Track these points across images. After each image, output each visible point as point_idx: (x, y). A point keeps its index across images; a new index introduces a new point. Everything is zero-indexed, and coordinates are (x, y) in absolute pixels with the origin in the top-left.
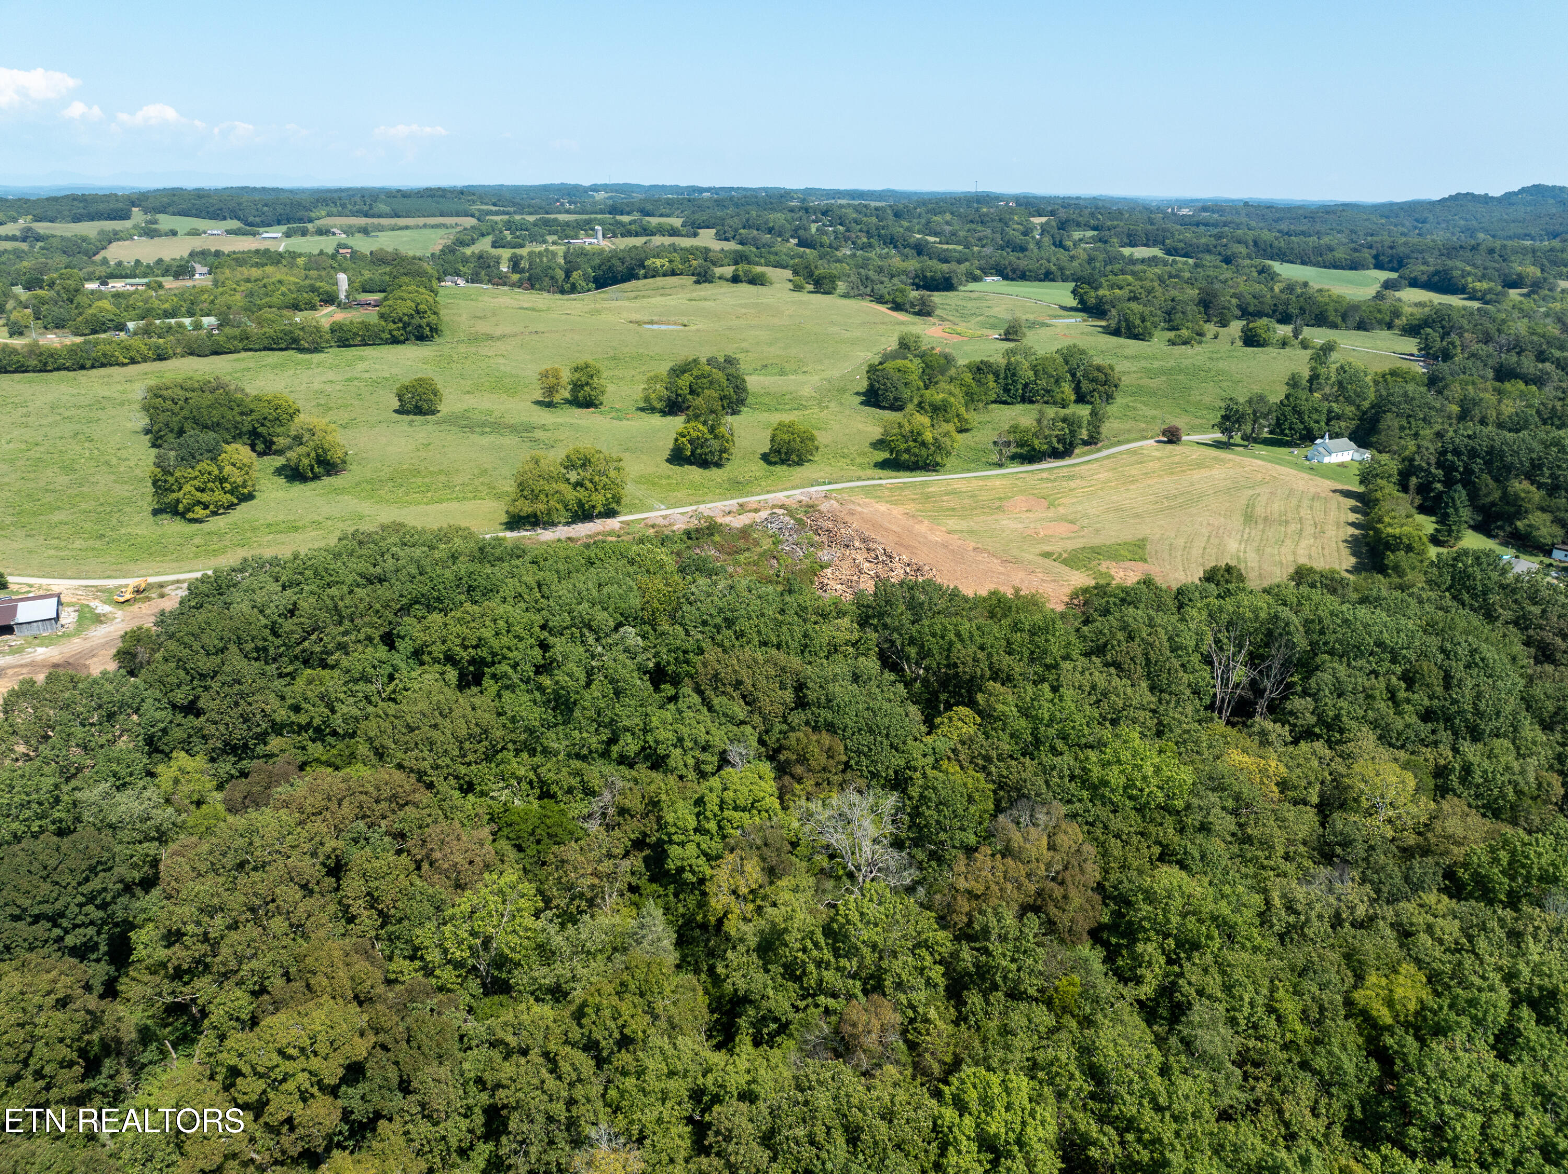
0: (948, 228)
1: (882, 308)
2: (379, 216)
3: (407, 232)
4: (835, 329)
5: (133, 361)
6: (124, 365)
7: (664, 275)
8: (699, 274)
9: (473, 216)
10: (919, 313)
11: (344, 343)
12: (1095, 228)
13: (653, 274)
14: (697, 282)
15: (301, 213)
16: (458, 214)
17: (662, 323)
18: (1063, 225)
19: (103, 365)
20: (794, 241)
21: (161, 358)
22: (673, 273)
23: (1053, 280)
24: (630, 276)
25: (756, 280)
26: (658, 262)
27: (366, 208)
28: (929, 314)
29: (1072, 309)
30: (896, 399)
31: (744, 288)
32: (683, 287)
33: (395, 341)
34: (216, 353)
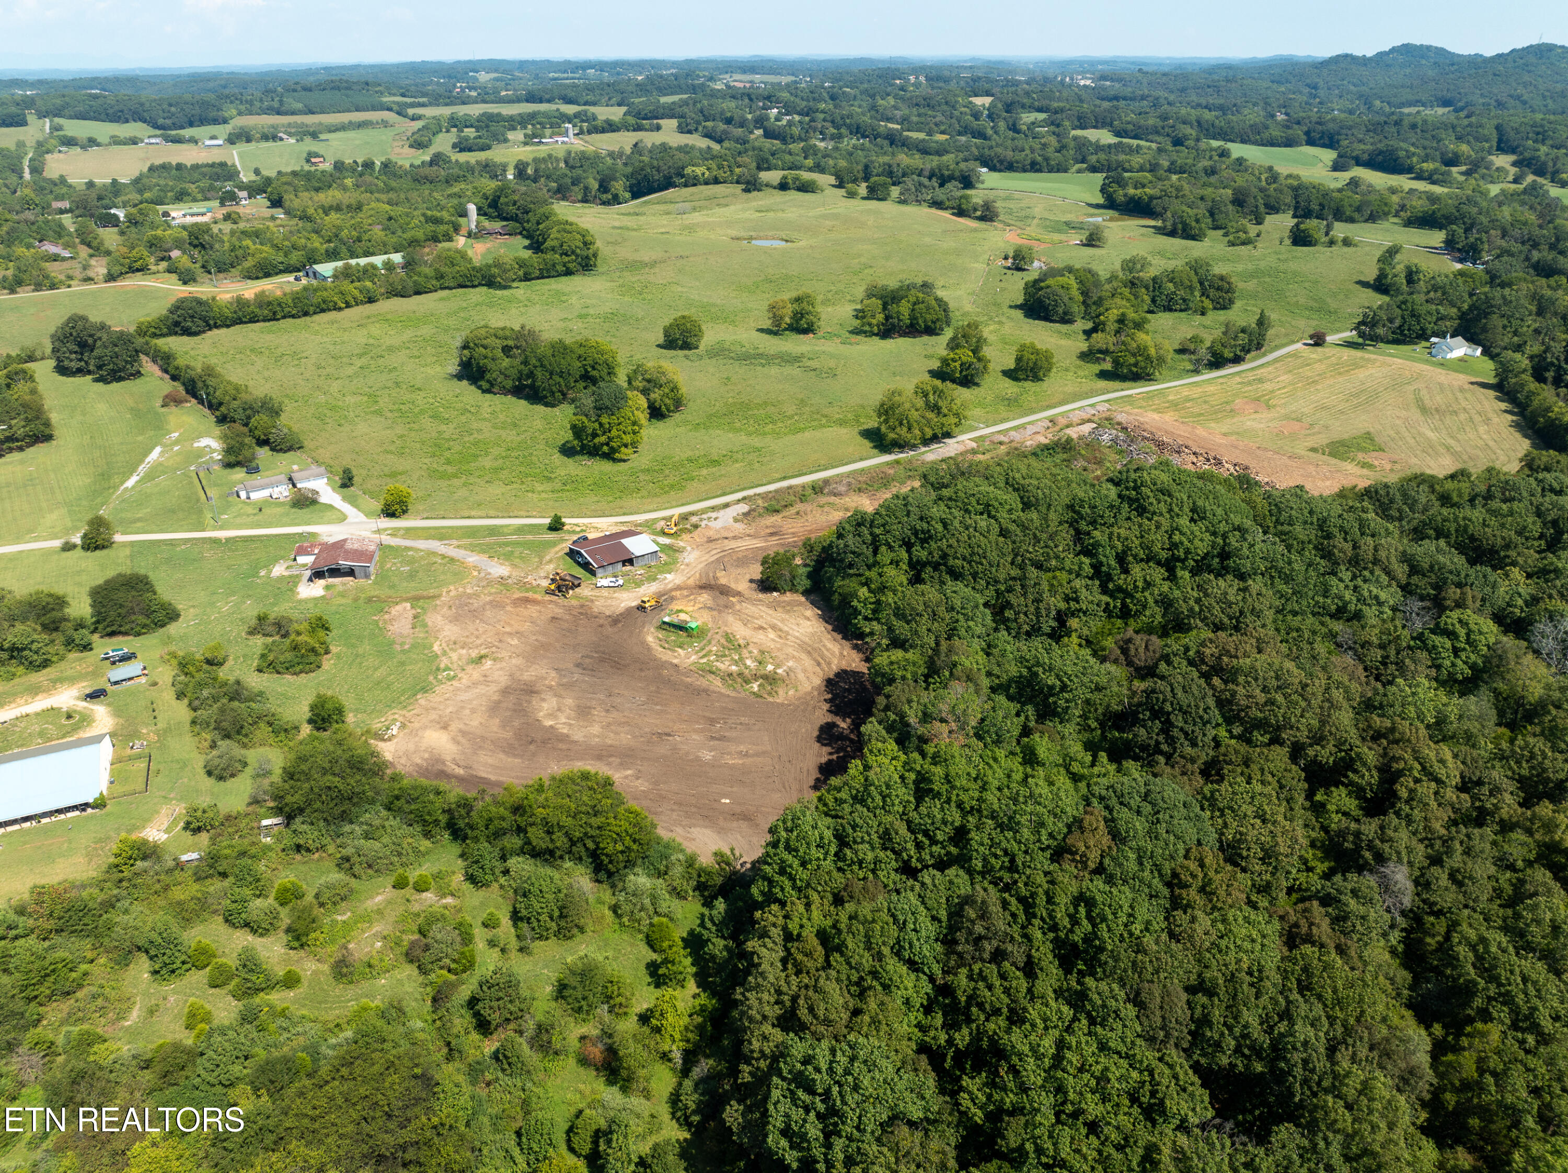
0: (898, 113)
1: (946, 214)
2: (293, 113)
3: (351, 134)
4: (927, 240)
5: (348, 306)
6: (340, 309)
7: (706, 183)
8: (748, 183)
9: (390, 109)
10: (982, 219)
11: (527, 278)
12: (1040, 110)
13: (694, 182)
14: (747, 190)
15: (213, 114)
16: (374, 108)
17: (760, 238)
18: (1009, 108)
19: (323, 311)
20: (759, 132)
21: (371, 300)
22: (716, 181)
23: (1039, 171)
24: (667, 184)
25: (805, 188)
26: (699, 171)
27: (276, 104)
28: (991, 220)
29: (1098, 206)
30: (1065, 313)
31: (793, 195)
32: (734, 195)
33: (568, 273)
34: (418, 293)
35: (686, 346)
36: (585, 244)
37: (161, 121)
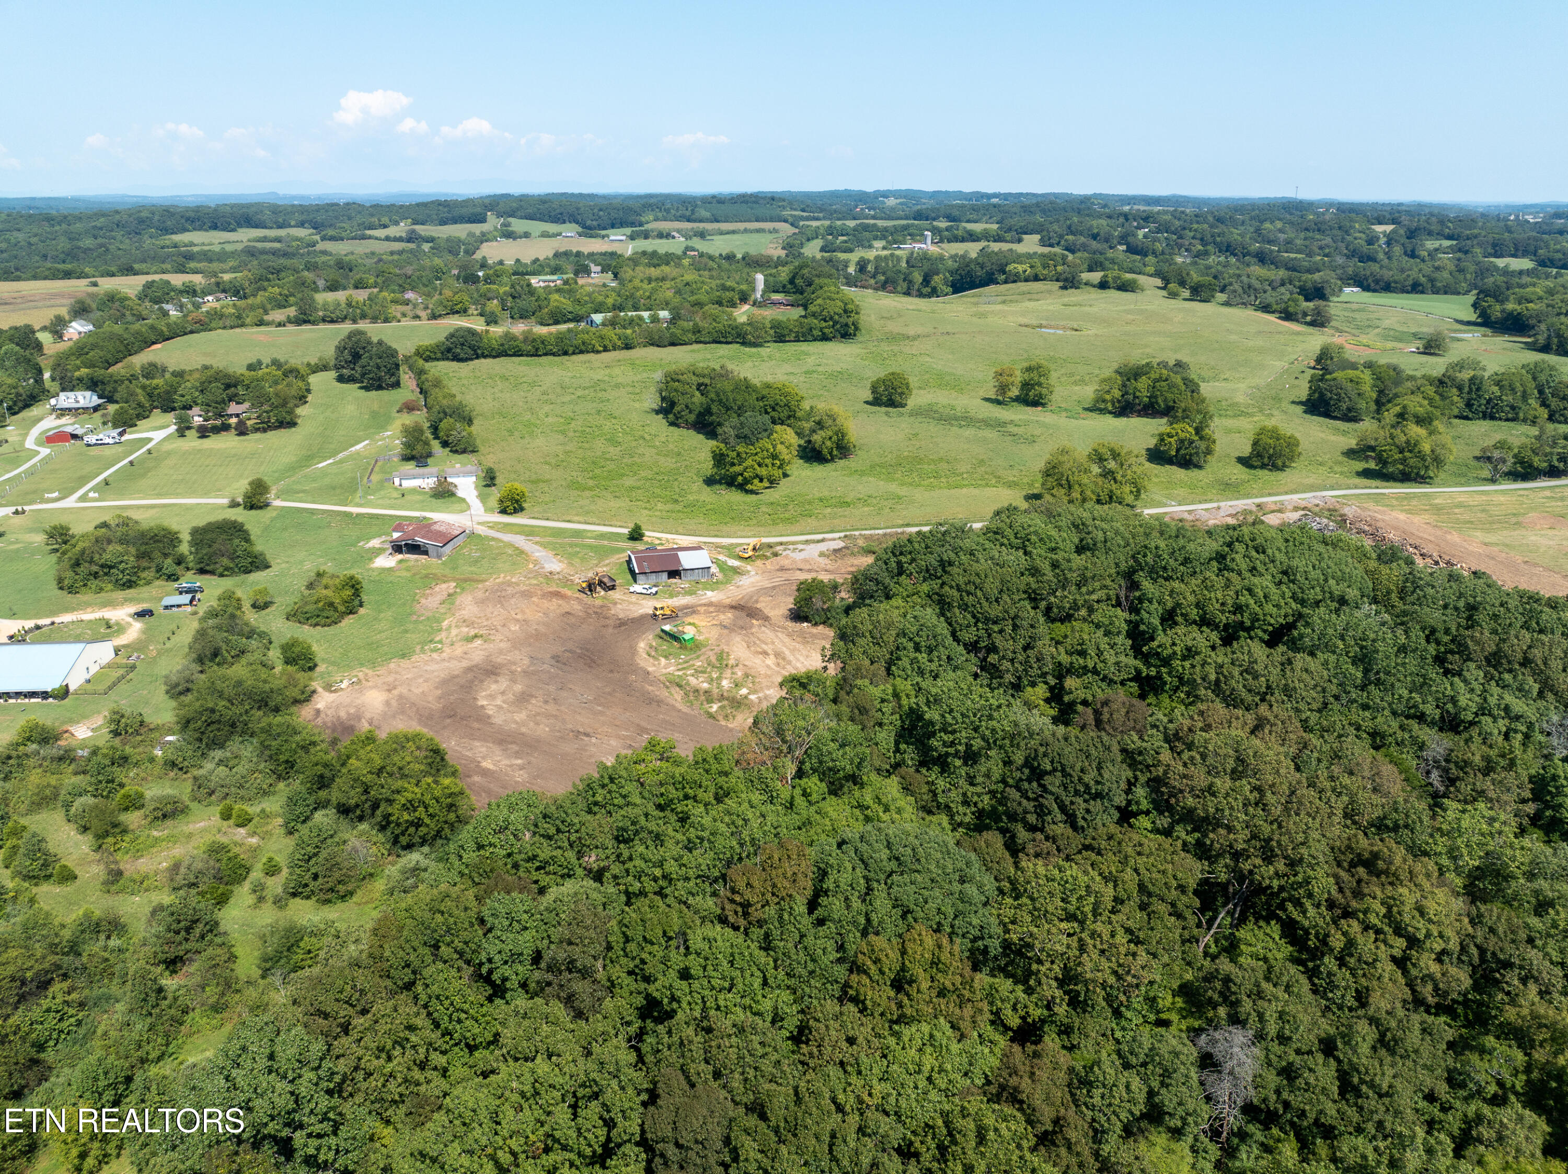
0: (1282, 236)
1: (1271, 318)
2: (701, 221)
3: (735, 237)
4: (1233, 337)
5: (606, 349)
6: (598, 352)
7: (1026, 280)
8: (1066, 280)
9: (786, 221)
10: (1312, 324)
11: (780, 339)
12: (1450, 237)
13: (1014, 279)
14: (1064, 288)
15: (632, 218)
16: (772, 220)
17: (1050, 327)
18: (1412, 234)
19: (581, 352)
20: (1123, 248)
21: (628, 347)
22: (1036, 278)
23: (1422, 292)
24: (989, 280)
25: (1124, 287)
26: (1020, 268)
27: (688, 213)
28: (1322, 325)
29: (1469, 323)
30: (1349, 410)
31: (1113, 294)
32: (1050, 292)
33: (825, 338)
34: (673, 344)
35: (891, 403)
36: (845, 311)
37: (589, 223)
